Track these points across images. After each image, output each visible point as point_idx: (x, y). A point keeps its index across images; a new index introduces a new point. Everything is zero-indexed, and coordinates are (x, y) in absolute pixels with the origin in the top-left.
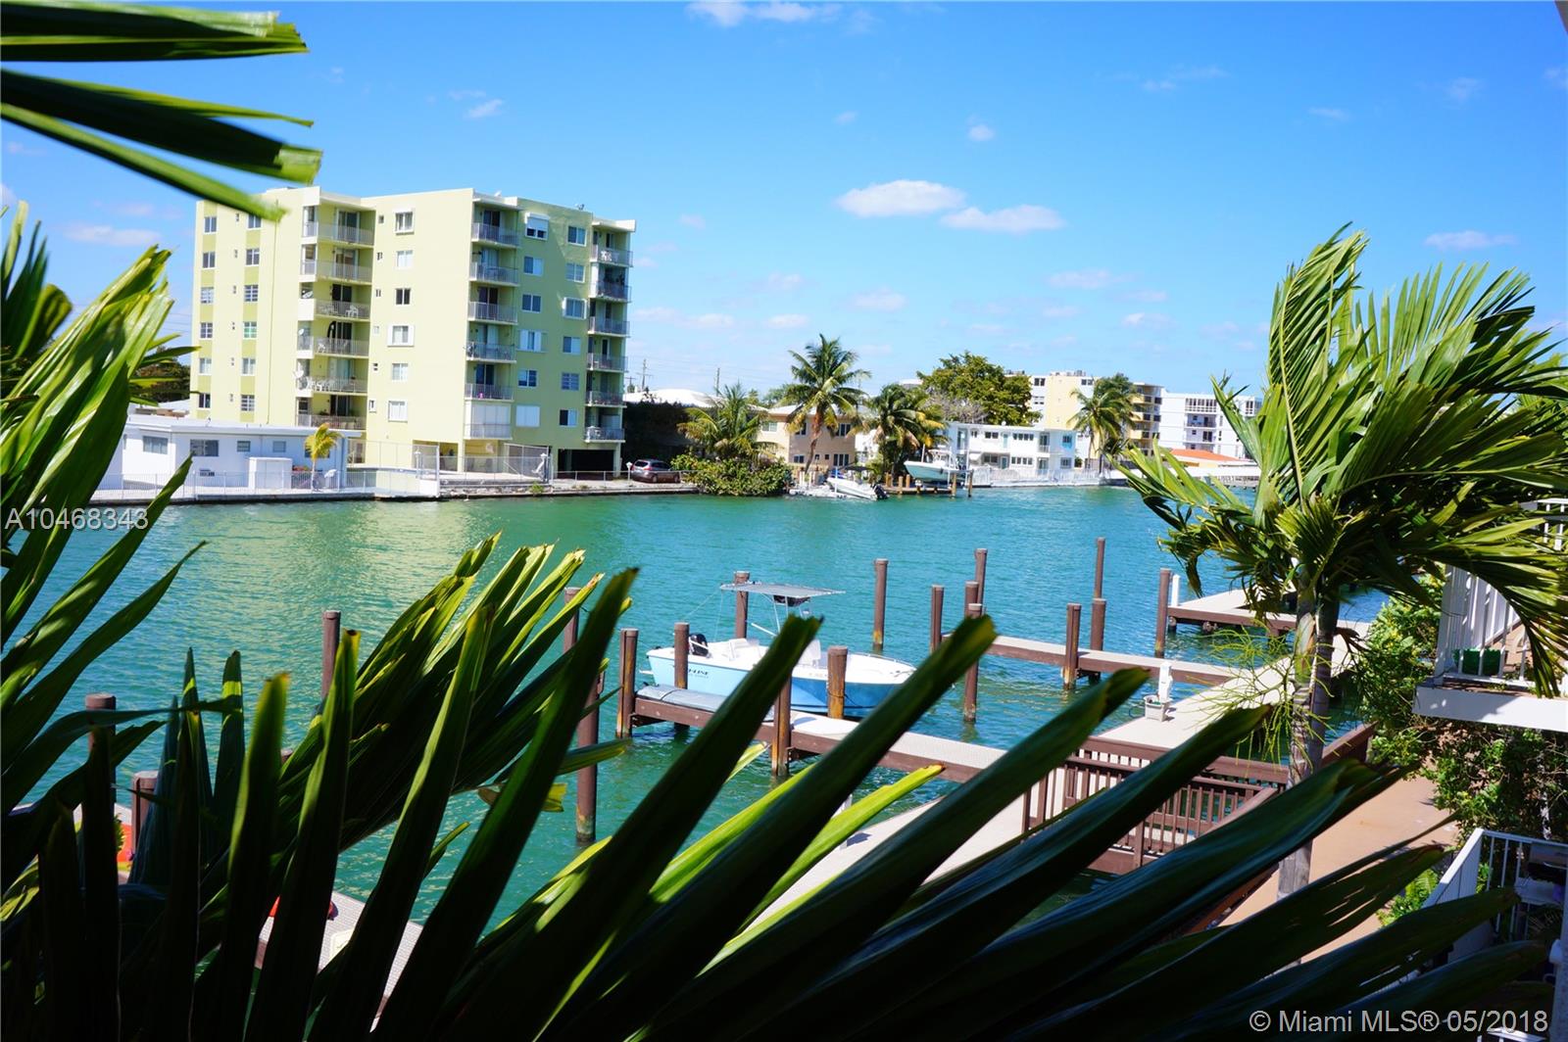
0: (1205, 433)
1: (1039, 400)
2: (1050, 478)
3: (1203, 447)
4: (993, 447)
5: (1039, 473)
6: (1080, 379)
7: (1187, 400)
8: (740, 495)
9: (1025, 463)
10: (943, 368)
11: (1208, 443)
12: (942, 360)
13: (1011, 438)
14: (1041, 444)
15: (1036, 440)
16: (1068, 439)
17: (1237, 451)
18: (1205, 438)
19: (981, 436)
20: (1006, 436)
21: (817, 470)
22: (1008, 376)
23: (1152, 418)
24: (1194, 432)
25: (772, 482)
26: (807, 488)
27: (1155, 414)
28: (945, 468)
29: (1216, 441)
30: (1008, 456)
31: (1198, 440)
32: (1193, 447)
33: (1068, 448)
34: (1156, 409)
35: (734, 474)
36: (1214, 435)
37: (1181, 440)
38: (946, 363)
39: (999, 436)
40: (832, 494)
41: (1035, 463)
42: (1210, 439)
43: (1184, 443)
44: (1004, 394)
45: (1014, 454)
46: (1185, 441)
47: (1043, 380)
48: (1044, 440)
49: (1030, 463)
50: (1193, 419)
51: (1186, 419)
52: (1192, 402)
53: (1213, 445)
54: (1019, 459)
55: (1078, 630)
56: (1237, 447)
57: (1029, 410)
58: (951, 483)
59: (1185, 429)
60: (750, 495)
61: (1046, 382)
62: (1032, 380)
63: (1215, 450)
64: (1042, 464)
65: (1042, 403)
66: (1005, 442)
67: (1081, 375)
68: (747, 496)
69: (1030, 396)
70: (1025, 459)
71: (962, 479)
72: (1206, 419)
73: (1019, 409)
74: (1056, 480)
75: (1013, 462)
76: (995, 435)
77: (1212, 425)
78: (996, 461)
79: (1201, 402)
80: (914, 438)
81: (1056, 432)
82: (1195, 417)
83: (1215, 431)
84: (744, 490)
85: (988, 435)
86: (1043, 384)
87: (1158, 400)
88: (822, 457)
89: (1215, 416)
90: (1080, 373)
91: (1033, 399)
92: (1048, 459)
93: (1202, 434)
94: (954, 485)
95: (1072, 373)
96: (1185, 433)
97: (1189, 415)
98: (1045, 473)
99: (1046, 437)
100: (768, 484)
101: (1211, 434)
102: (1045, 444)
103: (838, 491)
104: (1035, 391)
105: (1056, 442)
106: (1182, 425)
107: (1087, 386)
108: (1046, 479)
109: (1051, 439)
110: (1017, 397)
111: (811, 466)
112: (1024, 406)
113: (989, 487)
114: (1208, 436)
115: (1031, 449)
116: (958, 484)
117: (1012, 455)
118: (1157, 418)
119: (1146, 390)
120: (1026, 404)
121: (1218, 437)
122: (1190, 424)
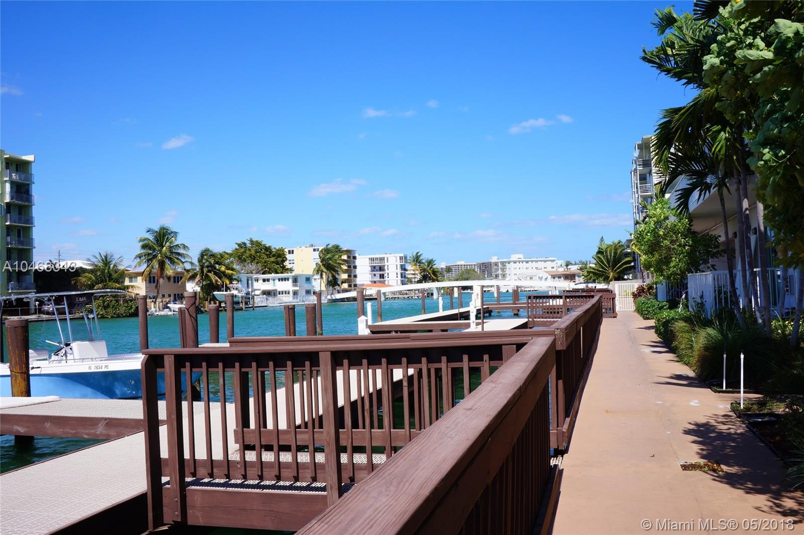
0: (380, 275)
1: (291, 262)
2: (300, 300)
3: (380, 282)
4: (268, 286)
5: (294, 298)
6: (312, 249)
7: (369, 258)
8: (112, 317)
9: (286, 294)
10: (238, 248)
11: (382, 280)
12: (237, 244)
13: (277, 281)
14: (293, 282)
15: (291, 280)
16: (308, 279)
17: (397, 283)
18: (380, 277)
19: (261, 281)
20: (274, 280)
21: (162, 302)
22: (274, 250)
23: (352, 267)
24: (375, 275)
25: (131, 308)
26: (156, 311)
27: (354, 265)
28: (237, 294)
29: (386, 279)
30: (276, 290)
31: (377, 278)
32: (375, 282)
33: (308, 284)
34: (354, 262)
35: (108, 306)
36: (385, 275)
37: (368, 279)
38: (239, 245)
39: (271, 281)
40: (170, 313)
41: (291, 293)
42: (383, 278)
43: (370, 281)
44: (272, 259)
45: (279, 289)
46: (370, 280)
47: (293, 251)
48: (295, 280)
49: (289, 293)
50: (374, 268)
51: (370, 268)
52: (372, 259)
53: (385, 281)
54: (282, 292)
55: (295, 324)
56: (397, 280)
57: (286, 267)
58: (242, 302)
59: (370, 274)
60: (119, 316)
61: (294, 251)
62: (286, 250)
63: (386, 283)
64: (295, 293)
65: (293, 263)
66: (274, 283)
67: (313, 247)
68: (117, 317)
69: (286, 259)
70: (285, 292)
71: (248, 300)
72: (380, 268)
73: (281, 267)
74: (303, 301)
75: (279, 294)
76: (268, 280)
77: (384, 270)
78: (270, 294)
79: (377, 259)
80: (219, 280)
81: (301, 275)
82: (375, 267)
83: (385, 273)
84: (114, 314)
85: (264, 280)
86: (293, 253)
87: (355, 258)
88: (166, 295)
89: (384, 265)
90: (312, 246)
91: (287, 261)
92: (298, 290)
93: (379, 276)
94: (244, 304)
95: (308, 246)
96: (370, 276)
97: (371, 266)
98: (297, 298)
99: (296, 279)
100: (129, 309)
101: (383, 275)
102: (296, 282)
103: (174, 311)
104: (288, 256)
105: (301, 281)
106: (368, 272)
107: (316, 252)
108: (298, 301)
109: (299, 280)
110: (280, 259)
111: (157, 300)
112: (284, 265)
113: (266, 306)
114: (382, 276)
115: (288, 286)
116: (246, 303)
117: (278, 290)
118: (355, 267)
119: (348, 252)
120: (284, 264)
121: (387, 276)
122: (372, 271)
